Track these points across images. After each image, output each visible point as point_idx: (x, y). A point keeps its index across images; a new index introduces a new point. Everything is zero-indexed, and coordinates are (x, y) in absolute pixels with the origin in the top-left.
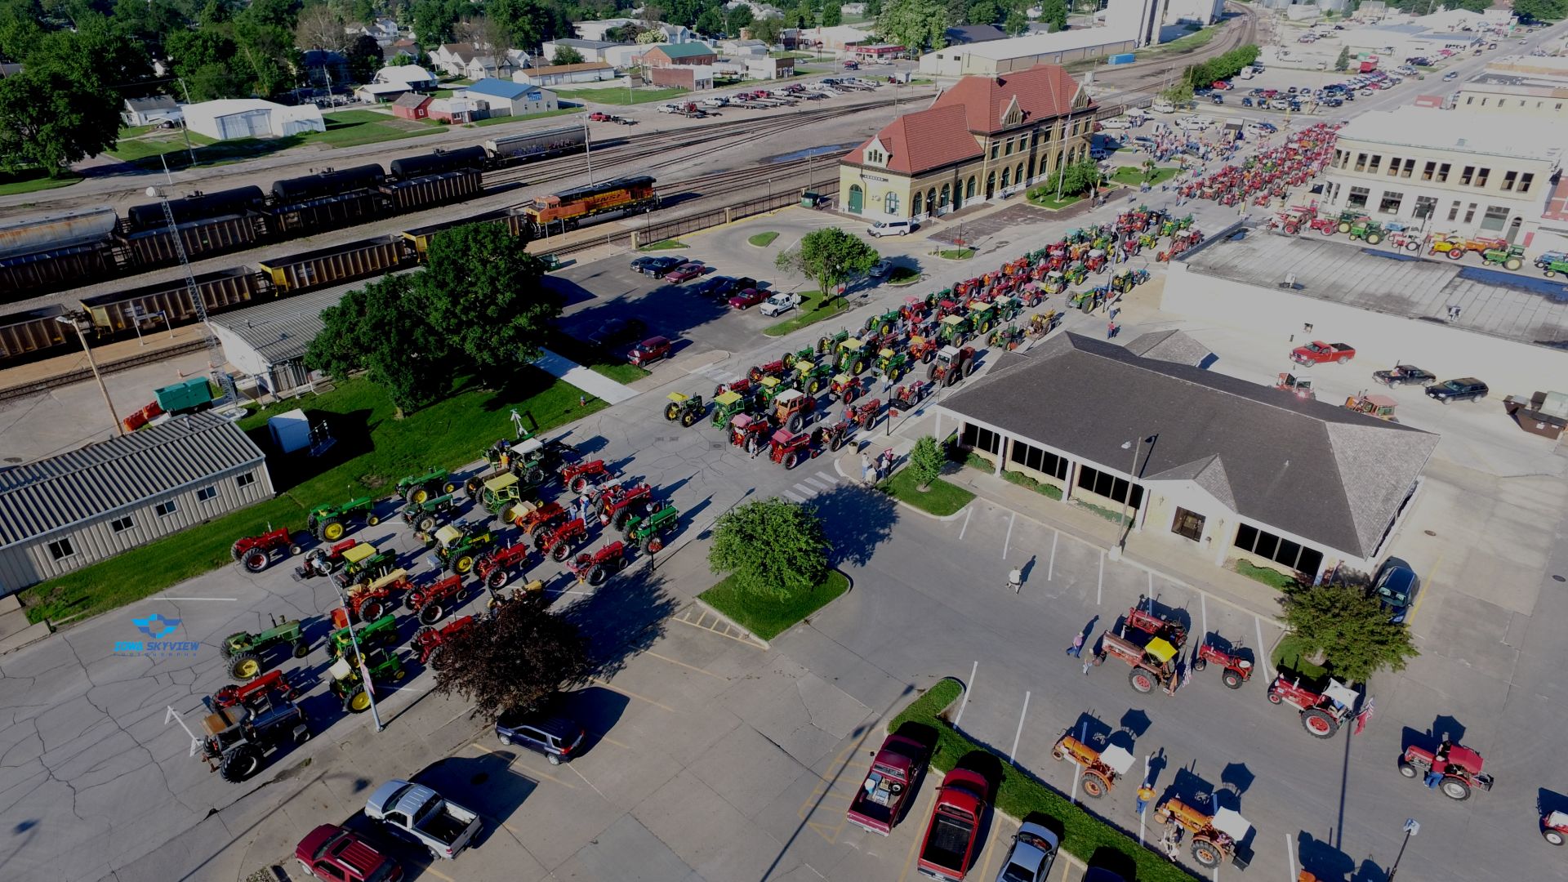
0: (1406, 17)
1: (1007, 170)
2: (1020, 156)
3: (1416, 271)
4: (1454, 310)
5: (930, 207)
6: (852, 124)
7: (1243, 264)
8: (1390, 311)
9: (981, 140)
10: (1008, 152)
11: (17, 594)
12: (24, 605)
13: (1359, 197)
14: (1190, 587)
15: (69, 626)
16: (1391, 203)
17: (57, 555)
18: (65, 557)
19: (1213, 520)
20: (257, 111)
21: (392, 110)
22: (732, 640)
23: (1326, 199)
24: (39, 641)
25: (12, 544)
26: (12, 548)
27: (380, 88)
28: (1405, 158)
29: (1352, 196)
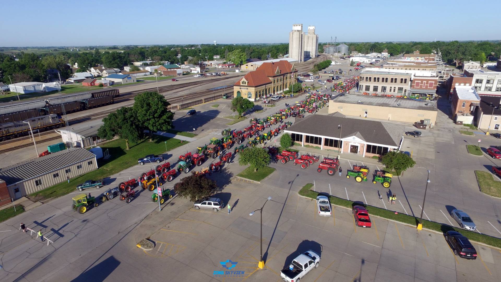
0: (363, 55)
1: (278, 87)
2: (280, 83)
3: (387, 99)
4: (399, 104)
5: (260, 96)
6: (228, 81)
7: (346, 100)
8: (384, 106)
9: (271, 78)
10: (278, 82)
11: (25, 196)
12: (29, 199)
13: (368, 88)
14: (359, 162)
15: (47, 202)
16: (376, 89)
17: (37, 185)
18: (39, 185)
19: (360, 146)
20: (37, 84)
21: (82, 84)
22: (250, 183)
23: (360, 89)
24: (39, 206)
25: (24, 180)
26: (25, 181)
27: (75, 78)
28: (377, 77)
29: (366, 88)
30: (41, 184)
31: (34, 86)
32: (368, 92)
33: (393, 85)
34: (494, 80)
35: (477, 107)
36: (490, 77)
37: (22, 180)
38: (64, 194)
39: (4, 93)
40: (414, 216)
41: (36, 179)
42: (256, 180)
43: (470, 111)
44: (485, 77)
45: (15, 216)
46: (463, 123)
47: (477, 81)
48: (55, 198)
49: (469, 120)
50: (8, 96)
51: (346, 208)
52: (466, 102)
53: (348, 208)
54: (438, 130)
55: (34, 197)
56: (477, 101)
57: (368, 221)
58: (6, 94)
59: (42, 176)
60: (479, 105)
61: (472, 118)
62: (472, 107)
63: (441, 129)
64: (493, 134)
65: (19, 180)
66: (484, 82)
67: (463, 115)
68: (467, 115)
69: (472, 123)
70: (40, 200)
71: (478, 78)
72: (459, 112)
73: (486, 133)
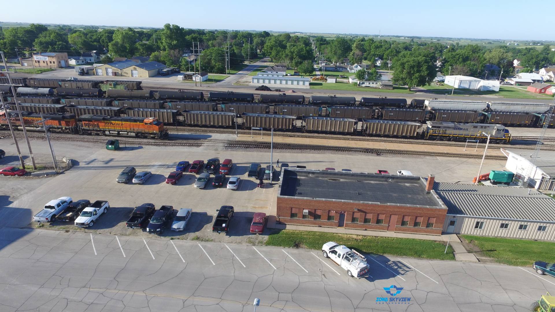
11: (456, 234)
12: (462, 242)
15: (485, 262)
17: (476, 227)
18: (478, 229)
20: (475, 80)
21: (526, 88)
24: (473, 262)
25: (466, 215)
26: (466, 217)
27: (517, 80)
30: (481, 228)
31: (470, 82)
37: (464, 214)
38: (509, 263)
39: (439, 84)
41: (479, 220)
45: (443, 259)
48: (497, 262)
50: (441, 88)
55: (467, 242)
58: (440, 85)
59: (488, 219)
65: (461, 212)
70: (475, 252)
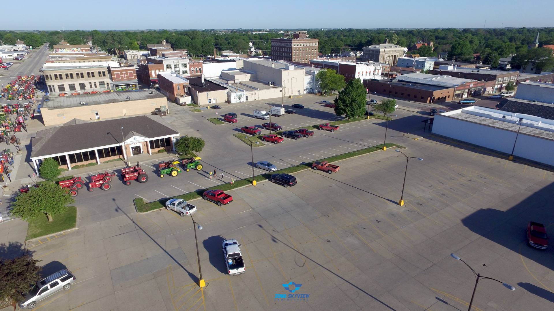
4: (127, 98)
13: (62, 88)
14: (152, 160)
16: (72, 87)
19: (142, 145)
22: (62, 236)
23: (51, 91)
28: (69, 73)
29: (59, 88)
32: (63, 92)
33: (92, 80)
34: (179, 64)
35: (189, 88)
36: (176, 62)
40: (242, 179)
42: (68, 228)
43: (185, 92)
44: (172, 62)
46: (187, 103)
47: (168, 67)
49: (188, 100)
51: (196, 199)
52: (179, 85)
53: (197, 199)
54: (176, 114)
56: (187, 83)
57: (228, 197)
60: (190, 86)
61: (189, 98)
62: (186, 89)
63: (177, 112)
64: (212, 107)
66: (173, 67)
67: (183, 97)
68: (185, 97)
69: (192, 102)
71: (167, 64)
72: (177, 95)
73: (208, 108)
